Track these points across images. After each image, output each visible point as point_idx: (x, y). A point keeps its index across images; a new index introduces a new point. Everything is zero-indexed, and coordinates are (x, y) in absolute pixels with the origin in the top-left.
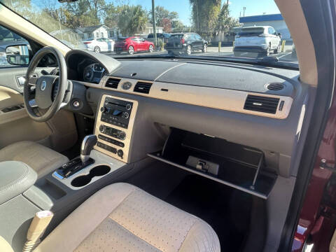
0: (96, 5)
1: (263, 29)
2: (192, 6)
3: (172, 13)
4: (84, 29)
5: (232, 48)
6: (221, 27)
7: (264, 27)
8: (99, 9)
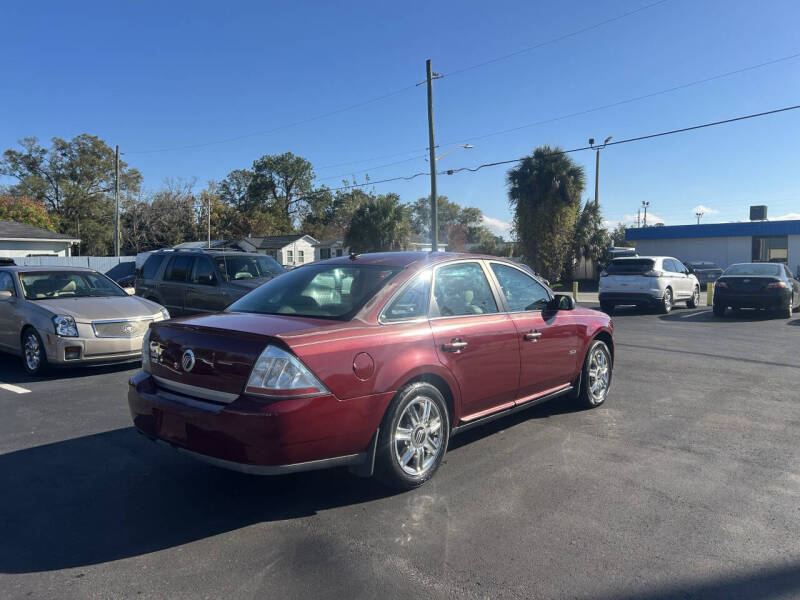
0: (288, 189)
1: (651, 263)
2: (515, 206)
3: (466, 211)
4: (258, 242)
5: (597, 294)
6: (582, 249)
7: (654, 258)
8: (294, 198)
